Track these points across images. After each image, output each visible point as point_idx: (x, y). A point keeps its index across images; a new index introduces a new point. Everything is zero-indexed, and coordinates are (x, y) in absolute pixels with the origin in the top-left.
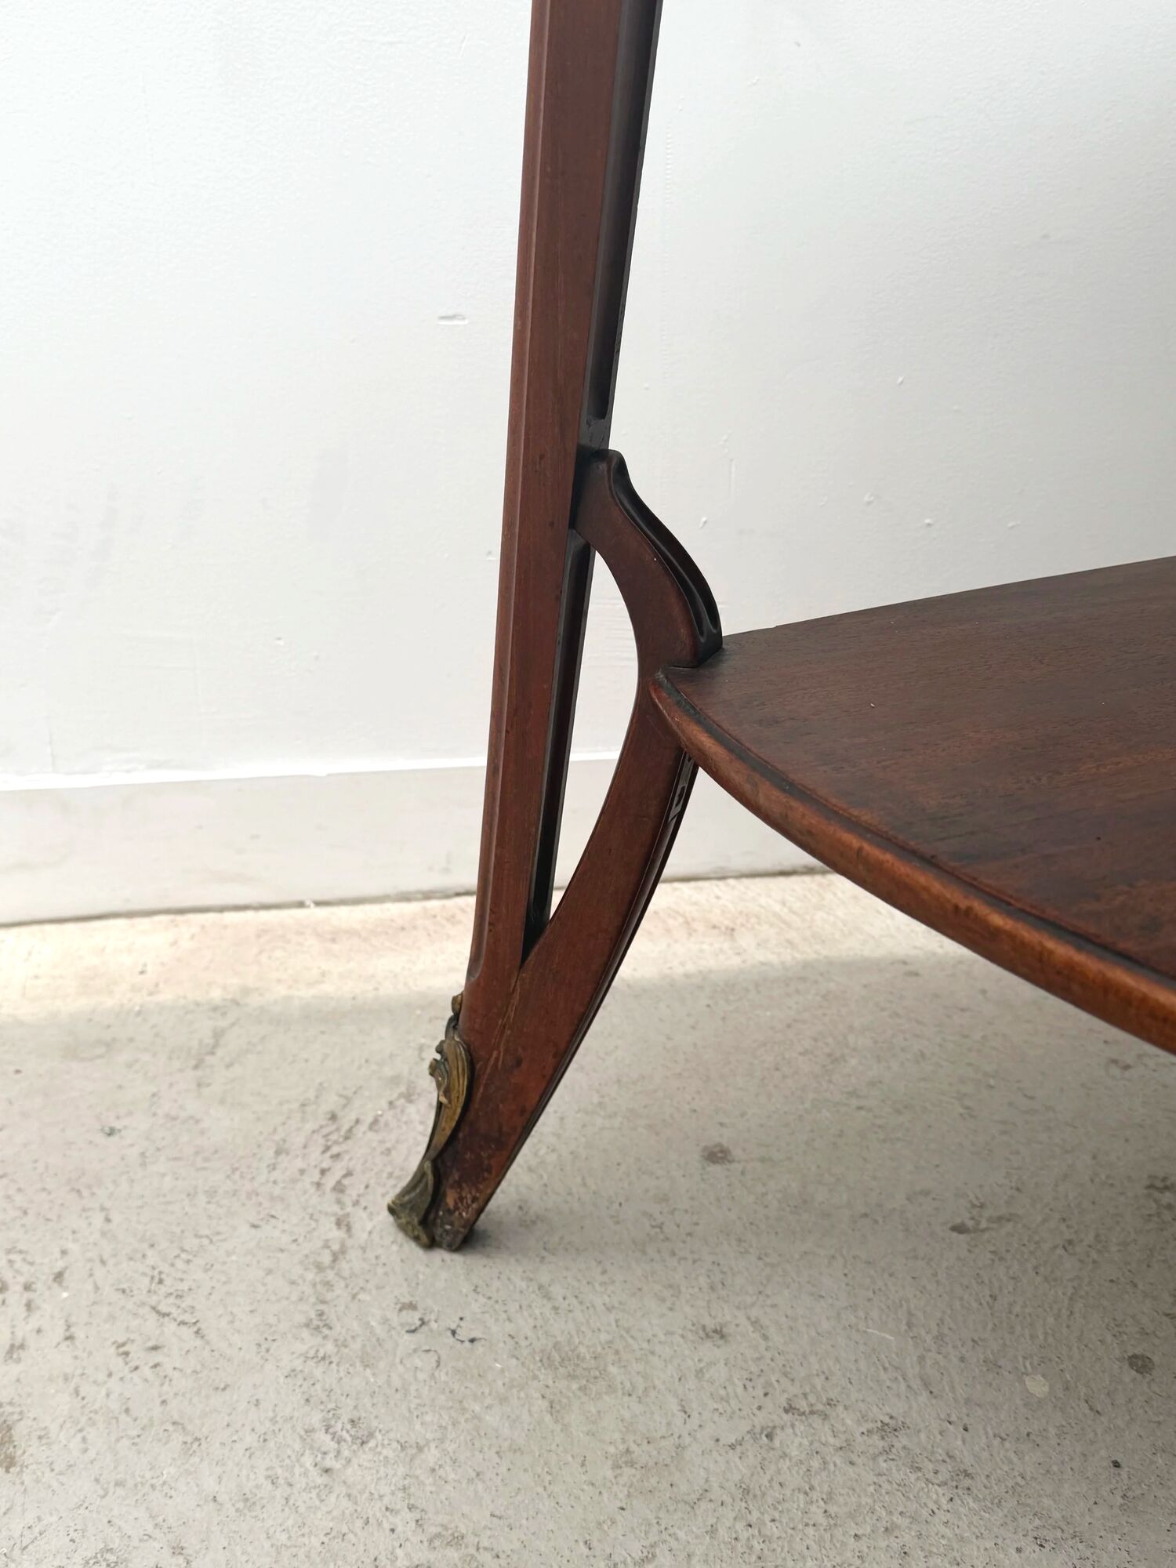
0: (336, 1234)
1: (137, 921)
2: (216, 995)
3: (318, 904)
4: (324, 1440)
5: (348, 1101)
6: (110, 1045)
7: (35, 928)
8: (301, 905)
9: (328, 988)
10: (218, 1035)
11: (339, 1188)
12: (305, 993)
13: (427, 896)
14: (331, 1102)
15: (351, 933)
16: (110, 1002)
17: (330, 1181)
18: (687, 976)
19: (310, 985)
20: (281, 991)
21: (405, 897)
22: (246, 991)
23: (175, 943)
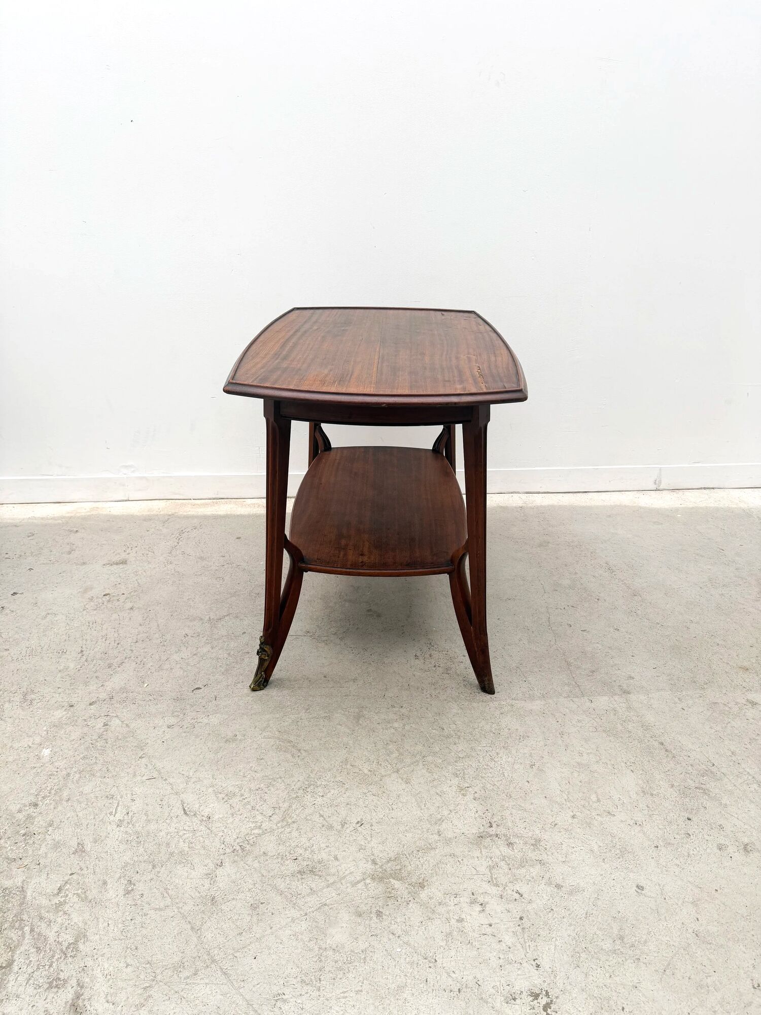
0: (176, 544)
1: (159, 501)
2: (170, 513)
3: (194, 499)
4: (166, 563)
5: (185, 529)
6: (150, 520)
7: (142, 501)
8: (190, 499)
9: (190, 513)
10: (168, 519)
11: (179, 539)
12: (185, 514)
13: (214, 499)
14: (183, 529)
15: (198, 505)
16: (152, 513)
19: (187, 512)
20: (181, 513)
21: (210, 499)
22: (175, 513)
23: (166, 505)
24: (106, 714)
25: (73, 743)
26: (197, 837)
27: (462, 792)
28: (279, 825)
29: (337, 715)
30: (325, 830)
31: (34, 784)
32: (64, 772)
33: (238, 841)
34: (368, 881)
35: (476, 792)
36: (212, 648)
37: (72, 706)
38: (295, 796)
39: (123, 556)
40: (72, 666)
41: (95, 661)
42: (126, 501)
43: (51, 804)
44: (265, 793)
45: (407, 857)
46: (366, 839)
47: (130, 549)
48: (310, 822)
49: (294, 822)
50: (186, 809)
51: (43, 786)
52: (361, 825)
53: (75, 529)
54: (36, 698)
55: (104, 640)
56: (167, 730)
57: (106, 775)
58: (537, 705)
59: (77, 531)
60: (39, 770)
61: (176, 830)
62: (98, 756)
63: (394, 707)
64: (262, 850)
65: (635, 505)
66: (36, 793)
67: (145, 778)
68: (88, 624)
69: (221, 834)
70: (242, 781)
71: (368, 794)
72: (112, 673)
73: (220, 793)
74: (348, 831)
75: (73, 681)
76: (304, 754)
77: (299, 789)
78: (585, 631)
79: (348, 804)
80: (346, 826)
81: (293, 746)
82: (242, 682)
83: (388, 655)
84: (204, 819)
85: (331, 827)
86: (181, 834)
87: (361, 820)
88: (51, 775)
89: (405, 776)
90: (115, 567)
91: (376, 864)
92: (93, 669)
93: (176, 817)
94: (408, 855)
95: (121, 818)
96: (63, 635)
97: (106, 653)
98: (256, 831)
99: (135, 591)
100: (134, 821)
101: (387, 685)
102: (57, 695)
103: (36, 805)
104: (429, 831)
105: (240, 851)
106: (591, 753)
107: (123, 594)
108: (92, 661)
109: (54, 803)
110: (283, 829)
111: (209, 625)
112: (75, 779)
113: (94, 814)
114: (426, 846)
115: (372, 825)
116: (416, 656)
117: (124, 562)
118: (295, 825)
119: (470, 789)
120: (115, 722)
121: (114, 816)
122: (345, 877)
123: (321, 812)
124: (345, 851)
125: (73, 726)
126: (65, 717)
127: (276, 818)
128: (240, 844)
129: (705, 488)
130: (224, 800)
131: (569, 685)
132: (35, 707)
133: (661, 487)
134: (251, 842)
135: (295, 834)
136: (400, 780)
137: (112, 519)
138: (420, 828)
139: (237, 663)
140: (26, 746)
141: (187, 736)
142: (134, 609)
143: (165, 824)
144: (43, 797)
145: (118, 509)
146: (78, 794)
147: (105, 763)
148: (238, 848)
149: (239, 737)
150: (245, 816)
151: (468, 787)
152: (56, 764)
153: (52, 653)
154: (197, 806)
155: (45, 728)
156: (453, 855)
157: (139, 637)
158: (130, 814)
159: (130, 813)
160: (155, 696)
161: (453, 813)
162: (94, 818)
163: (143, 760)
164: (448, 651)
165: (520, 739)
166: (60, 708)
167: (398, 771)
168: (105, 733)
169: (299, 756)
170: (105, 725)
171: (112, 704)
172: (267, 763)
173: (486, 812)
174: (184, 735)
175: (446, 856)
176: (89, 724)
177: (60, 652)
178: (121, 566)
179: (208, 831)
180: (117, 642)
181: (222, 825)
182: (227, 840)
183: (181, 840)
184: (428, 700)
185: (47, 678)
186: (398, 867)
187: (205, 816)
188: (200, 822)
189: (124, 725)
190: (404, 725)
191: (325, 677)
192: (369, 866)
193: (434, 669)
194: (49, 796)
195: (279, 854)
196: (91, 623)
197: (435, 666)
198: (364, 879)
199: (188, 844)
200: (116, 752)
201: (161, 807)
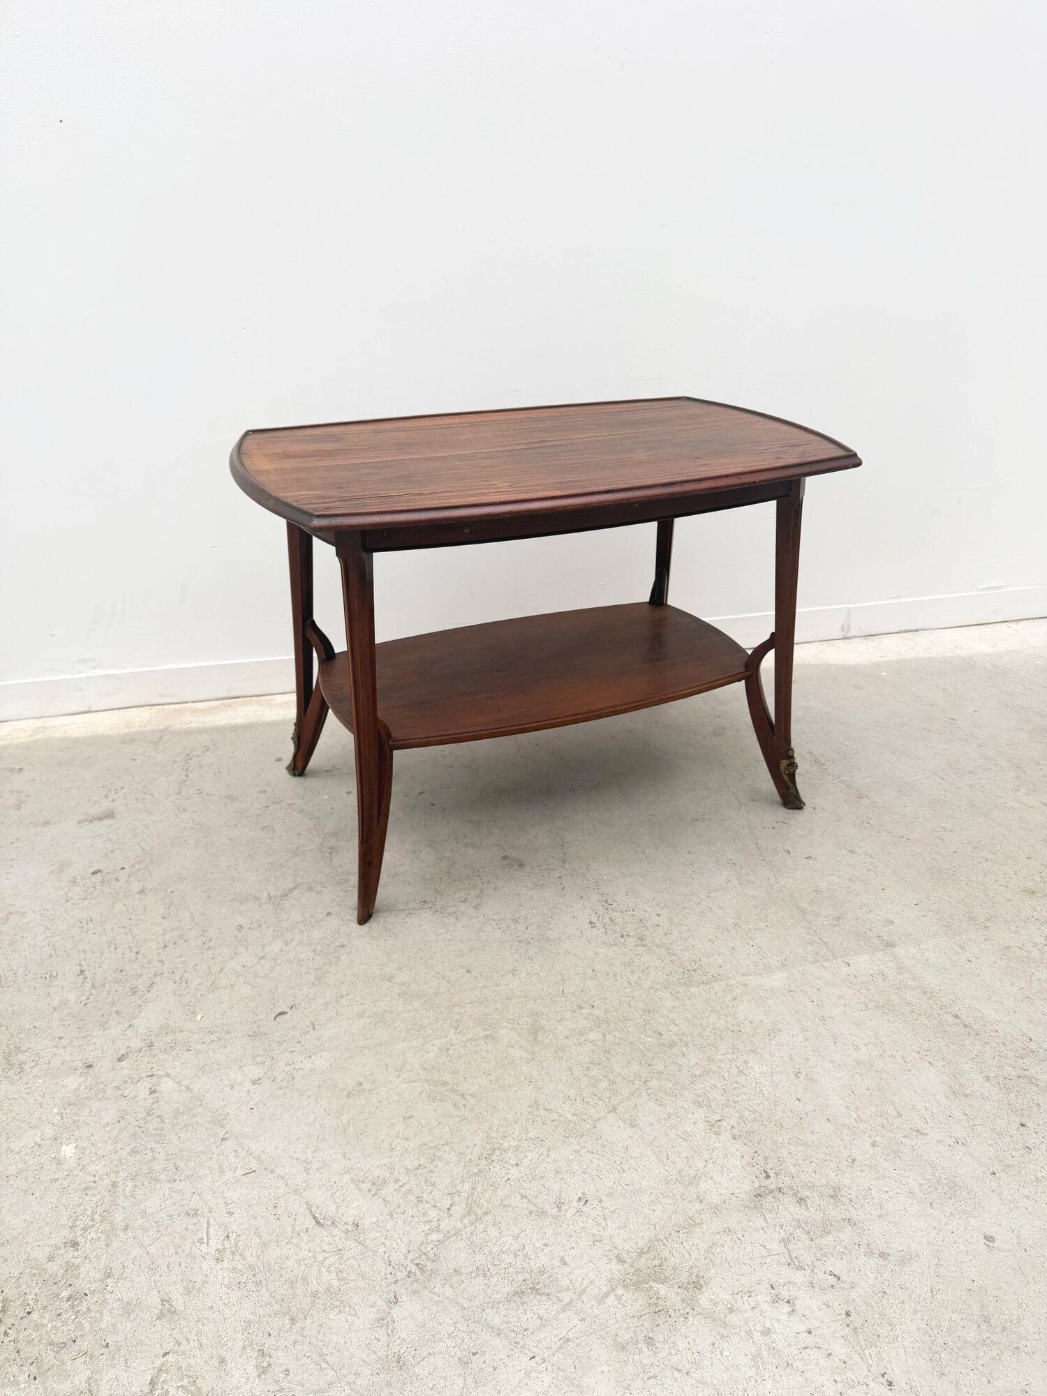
0: (184, 778)
1: (140, 708)
2: (161, 727)
3: (193, 702)
4: (177, 811)
5: (192, 751)
6: (133, 741)
7: (112, 711)
8: (187, 702)
9: (192, 725)
10: (161, 737)
11: (187, 769)
12: (185, 727)
13: (224, 699)
14: (188, 751)
15: (201, 710)
16: (133, 730)
17: (185, 768)
18: (290, 719)
19: (187, 724)
20: (179, 726)
21: (218, 699)
22: (169, 726)
23: (151, 714)
24: (149, 1074)
25: (108, 1129)
26: (347, 1260)
27: (714, 1129)
28: (466, 1221)
29: (502, 1032)
30: (536, 1219)
31: (62, 1208)
32: (107, 1182)
33: (410, 1256)
34: (620, 1291)
35: (733, 1127)
36: (287, 944)
37: (90, 1066)
38: (476, 1170)
39: (106, 805)
40: (72, 997)
41: (107, 986)
42: (86, 712)
43: (99, 1239)
44: (431, 1171)
45: (664, 1244)
46: (599, 1225)
47: (113, 792)
48: (510, 1209)
49: (486, 1213)
50: (317, 1215)
51: (79, 1210)
52: (586, 1203)
53: (17, 767)
54: (28, 1060)
55: (113, 948)
56: (252, 1088)
57: (176, 1177)
58: (778, 979)
59: (21, 769)
60: (65, 1184)
61: (311, 1254)
62: (154, 1146)
63: (582, 1008)
64: (452, 1267)
65: (822, 662)
66: (70, 1224)
67: (239, 1172)
68: (79, 924)
69: (382, 1249)
70: (390, 1157)
71: (583, 1152)
72: (140, 1002)
73: (363, 1182)
74: (569, 1215)
75: (82, 1023)
76: (471, 1100)
77: (479, 1159)
78: (810, 857)
79: (557, 1172)
80: (564, 1207)
81: (453, 1090)
82: (347, 995)
83: (551, 926)
84: (350, 1228)
85: (542, 1213)
86: (320, 1258)
87: (583, 1194)
88: (86, 1189)
89: (626, 1116)
90: (97, 824)
91: (624, 1262)
92: (109, 1000)
93: (305, 1231)
94: (665, 1241)
95: (220, 1246)
96: (44, 947)
97: (121, 971)
98: (434, 1237)
99: (141, 862)
100: (241, 1248)
101: (562, 974)
102: (62, 1051)
103: (75, 1244)
104: (685, 1197)
105: (418, 1274)
106: (869, 1043)
107: (123, 868)
108: (103, 985)
109: (103, 1237)
110: (473, 1227)
111: (271, 907)
112: (128, 1189)
113: (174, 1245)
114: (686, 1223)
115: (601, 1201)
116: (591, 923)
117: (110, 815)
118: (489, 1218)
119: (724, 1123)
120: (167, 1086)
121: (208, 1246)
122: (584, 1290)
123: (522, 1191)
124: (573, 1248)
125: (100, 1100)
126: (83, 1087)
127: (458, 1211)
128: (416, 1262)
129: (906, 631)
130: (372, 1192)
131: (811, 943)
132: (30, 1076)
133: (851, 634)
134: (431, 1255)
135: (493, 1232)
136: (622, 1124)
137: (71, 744)
138: (670, 1194)
139: (330, 963)
140: (32, 1145)
141: (285, 1094)
142: (147, 891)
143: (290, 1246)
144: (83, 1229)
145: (77, 727)
146: (139, 1217)
147: (170, 1157)
148: (414, 1268)
149: (367, 1086)
150: (411, 1214)
151: (719, 1120)
152: (90, 1169)
153: (34, 979)
154: (333, 1208)
155: (56, 1110)
156: (728, 1231)
157: (167, 937)
158: (233, 1237)
159: (230, 1235)
160: (218, 1034)
161: (710, 1164)
162: (176, 1253)
163: (228, 1143)
164: (634, 911)
165: (770, 1035)
166: (72, 1071)
167: (614, 1110)
168: (156, 1105)
169: (464, 1105)
170: (153, 1092)
171: (154, 1055)
172: (419, 1123)
173: (755, 1154)
174: (281, 1092)
175: (718, 1233)
176: (126, 1093)
177: (48, 976)
178: (107, 822)
179: (360, 1247)
180: (135, 950)
181: (380, 1235)
182: (394, 1257)
183: (323, 1270)
184: (628, 991)
185: (35, 1024)
186: (657, 1262)
187: (351, 1223)
188: (344, 1235)
189: (183, 1089)
190: (604, 1035)
191: (469, 971)
192: (615, 1267)
193: (622, 940)
194: (93, 1226)
195: (477, 1268)
196: (84, 923)
197: (622, 936)
198: (613, 1290)
199: (335, 1274)
200: (182, 1135)
201: (278, 1219)
